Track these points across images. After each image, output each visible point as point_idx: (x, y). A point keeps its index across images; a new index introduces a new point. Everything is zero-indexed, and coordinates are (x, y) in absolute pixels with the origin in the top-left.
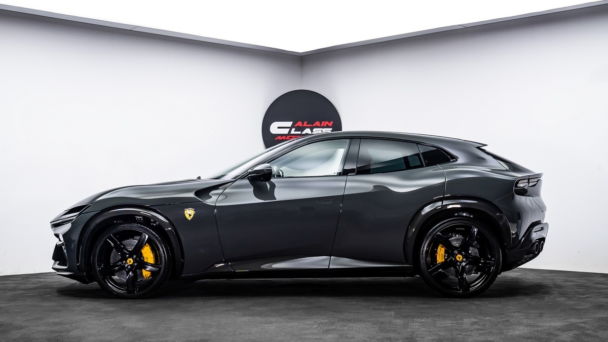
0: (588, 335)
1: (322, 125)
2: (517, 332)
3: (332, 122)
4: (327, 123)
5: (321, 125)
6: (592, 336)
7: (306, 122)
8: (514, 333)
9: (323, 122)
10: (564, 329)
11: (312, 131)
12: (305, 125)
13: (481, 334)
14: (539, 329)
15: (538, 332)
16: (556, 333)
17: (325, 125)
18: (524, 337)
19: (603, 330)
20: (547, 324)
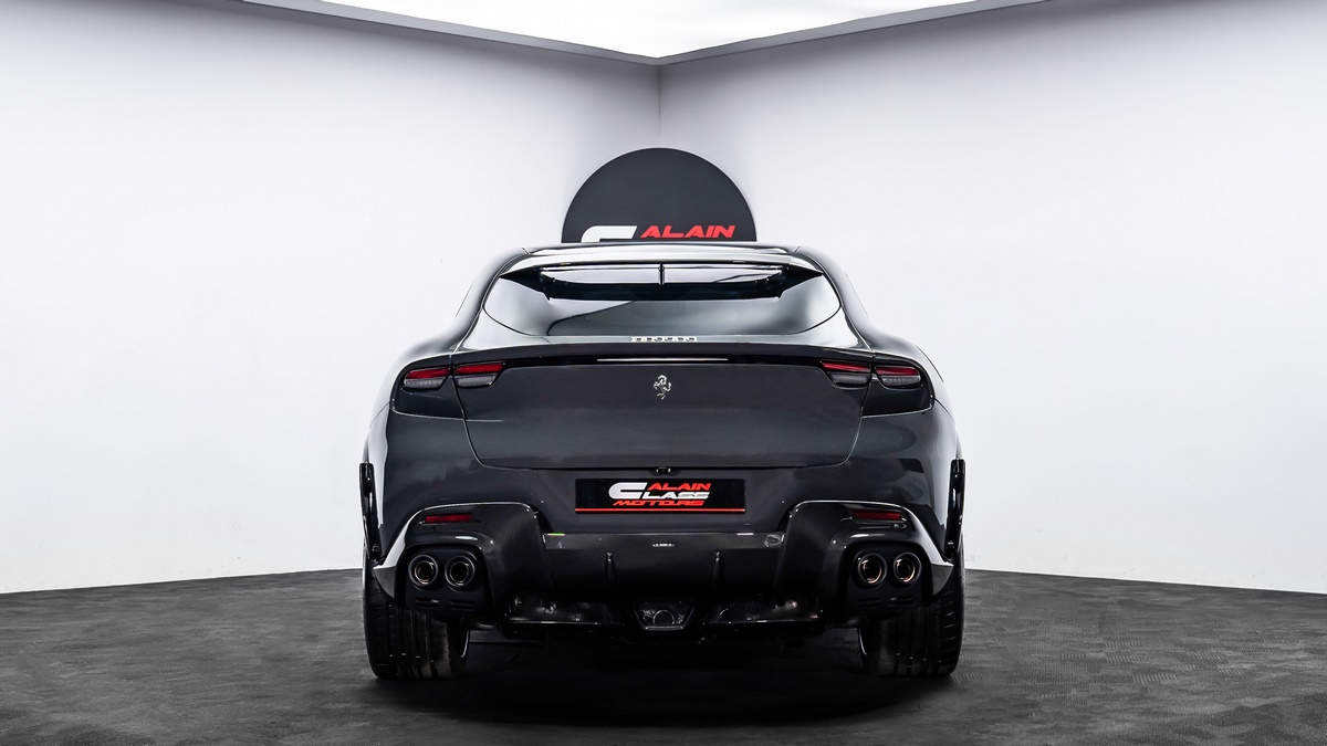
1: (708, 235)
2: (1118, 728)
3: (732, 228)
4: (720, 229)
5: (705, 234)
7: (668, 228)
8: (1109, 729)
9: (711, 228)
10: (1221, 721)
12: (667, 234)
13: (1033, 732)
14: (1168, 720)
16: (1205, 728)
17: (716, 236)
20: (1187, 710)
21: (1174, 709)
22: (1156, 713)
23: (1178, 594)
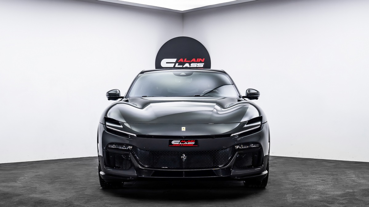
0: (357, 199)
1: (197, 61)
3: (204, 59)
4: (200, 59)
5: (196, 61)
6: (359, 200)
7: (186, 59)
9: (198, 59)
10: (341, 196)
11: (190, 65)
12: (185, 60)
14: (328, 196)
15: (327, 197)
16: (338, 198)
17: (199, 61)
18: (318, 201)
19: (365, 196)
20: (332, 193)
21: (329, 193)
22: (324, 194)
23: (331, 163)
